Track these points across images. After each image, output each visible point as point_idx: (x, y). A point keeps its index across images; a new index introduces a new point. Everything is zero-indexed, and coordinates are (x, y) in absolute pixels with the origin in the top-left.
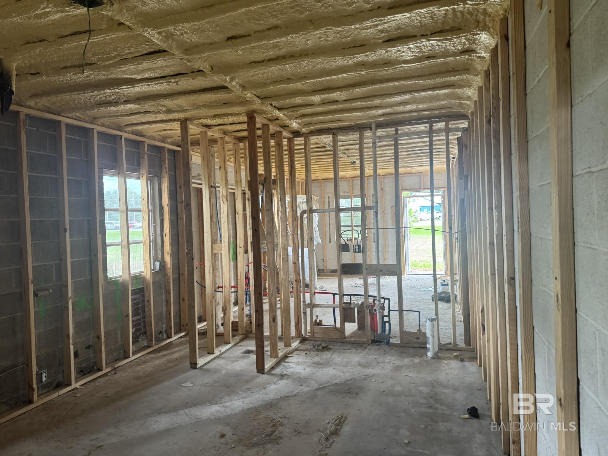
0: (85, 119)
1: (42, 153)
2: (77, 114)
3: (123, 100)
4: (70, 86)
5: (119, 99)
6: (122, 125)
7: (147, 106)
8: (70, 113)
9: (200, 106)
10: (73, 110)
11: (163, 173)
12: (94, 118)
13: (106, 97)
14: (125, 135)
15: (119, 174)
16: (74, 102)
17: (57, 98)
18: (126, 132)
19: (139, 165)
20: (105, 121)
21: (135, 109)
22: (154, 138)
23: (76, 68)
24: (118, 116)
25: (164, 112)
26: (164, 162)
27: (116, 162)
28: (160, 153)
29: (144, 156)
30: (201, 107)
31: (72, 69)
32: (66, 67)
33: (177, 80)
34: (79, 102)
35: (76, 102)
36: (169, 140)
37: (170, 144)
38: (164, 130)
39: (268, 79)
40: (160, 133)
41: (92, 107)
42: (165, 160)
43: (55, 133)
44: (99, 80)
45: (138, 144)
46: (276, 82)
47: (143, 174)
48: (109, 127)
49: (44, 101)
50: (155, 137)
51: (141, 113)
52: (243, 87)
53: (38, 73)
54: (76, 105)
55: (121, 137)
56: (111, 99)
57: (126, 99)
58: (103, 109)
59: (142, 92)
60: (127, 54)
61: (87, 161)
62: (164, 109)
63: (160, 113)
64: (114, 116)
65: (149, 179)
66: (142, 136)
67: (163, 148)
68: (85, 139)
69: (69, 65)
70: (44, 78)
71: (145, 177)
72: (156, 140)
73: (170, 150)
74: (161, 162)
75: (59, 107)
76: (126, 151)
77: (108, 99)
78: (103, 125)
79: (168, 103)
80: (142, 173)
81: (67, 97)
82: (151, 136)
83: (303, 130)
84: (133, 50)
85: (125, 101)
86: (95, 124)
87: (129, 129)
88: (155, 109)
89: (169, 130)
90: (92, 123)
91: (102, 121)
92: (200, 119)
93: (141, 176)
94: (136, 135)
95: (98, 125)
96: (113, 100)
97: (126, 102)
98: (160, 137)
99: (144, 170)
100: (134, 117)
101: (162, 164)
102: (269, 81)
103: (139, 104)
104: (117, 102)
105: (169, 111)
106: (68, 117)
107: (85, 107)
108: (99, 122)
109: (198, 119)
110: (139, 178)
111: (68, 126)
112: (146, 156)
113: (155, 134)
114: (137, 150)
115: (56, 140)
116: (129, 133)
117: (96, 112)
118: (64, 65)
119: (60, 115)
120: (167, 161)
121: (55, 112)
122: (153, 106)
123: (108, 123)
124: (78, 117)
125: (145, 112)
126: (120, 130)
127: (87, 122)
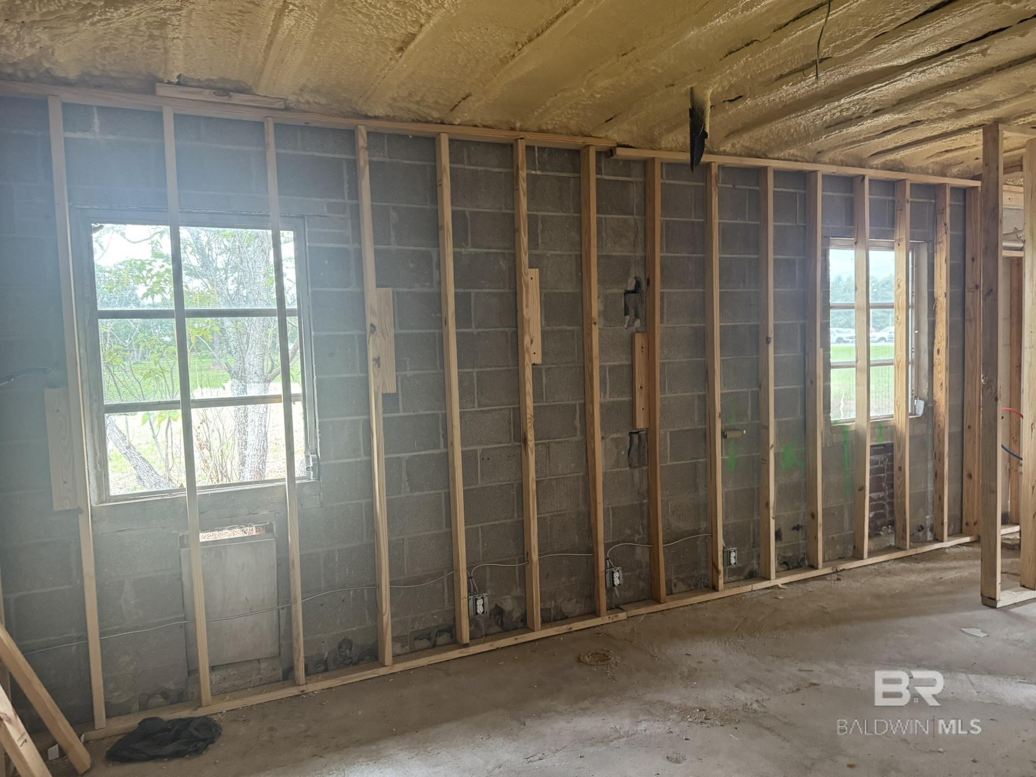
0: (803, 158)
1: (738, 221)
2: (791, 151)
3: (872, 111)
4: (785, 106)
5: (865, 109)
6: (865, 157)
7: (916, 113)
8: (782, 151)
10: (787, 144)
11: (940, 235)
12: (819, 152)
13: (842, 111)
14: (869, 173)
15: (856, 243)
16: (789, 131)
17: (763, 132)
18: (872, 168)
19: (893, 223)
20: (838, 154)
21: (893, 122)
22: (924, 171)
23: (797, 74)
24: (859, 141)
25: (951, 116)
26: (943, 213)
27: (852, 224)
28: (936, 197)
29: (904, 206)
31: (790, 78)
32: (781, 77)
33: (984, 47)
34: (796, 131)
35: (792, 130)
36: (955, 170)
37: (955, 177)
38: (947, 151)
40: (938, 159)
41: (818, 134)
42: (944, 208)
43: (758, 188)
44: (833, 85)
45: (892, 186)
47: (900, 240)
48: (843, 164)
49: (745, 140)
50: (927, 168)
51: (905, 126)
53: (741, 97)
54: (792, 135)
55: (863, 177)
56: (850, 113)
57: (878, 107)
58: (835, 135)
59: (910, 87)
60: (886, 24)
61: (805, 227)
62: (951, 110)
63: (941, 119)
64: (854, 142)
65: (913, 248)
66: (902, 170)
67: (942, 186)
68: (802, 191)
69: (787, 71)
70: (749, 102)
71: (903, 244)
72: (928, 174)
73: (954, 189)
74: (937, 212)
75: (766, 144)
76: (871, 200)
77: (844, 114)
78: (833, 162)
79: (960, 97)
80: (898, 238)
81: (778, 125)
82: (921, 167)
84: (899, 12)
85: (876, 111)
86: (820, 162)
87: (878, 161)
88: (933, 114)
89: (956, 149)
90: (815, 161)
91: (831, 154)
92: (1029, 114)
93: (896, 244)
94: (890, 170)
95: (825, 163)
96: (854, 113)
97: (877, 113)
98: (936, 167)
99: (903, 232)
100: (889, 137)
101: (939, 216)
103: (902, 112)
104: (861, 117)
105: (962, 112)
106: (778, 159)
107: (806, 136)
108: (826, 158)
109: (1025, 116)
110: (892, 248)
111: (778, 173)
112: (908, 206)
113: (925, 163)
114: (890, 198)
115: (759, 199)
116: (877, 168)
117: (824, 141)
118: (778, 74)
119: (766, 157)
120: (948, 210)
121: (759, 154)
122: (929, 108)
123: (842, 157)
124: (793, 155)
125: (912, 123)
126: (861, 166)
127: (807, 162)
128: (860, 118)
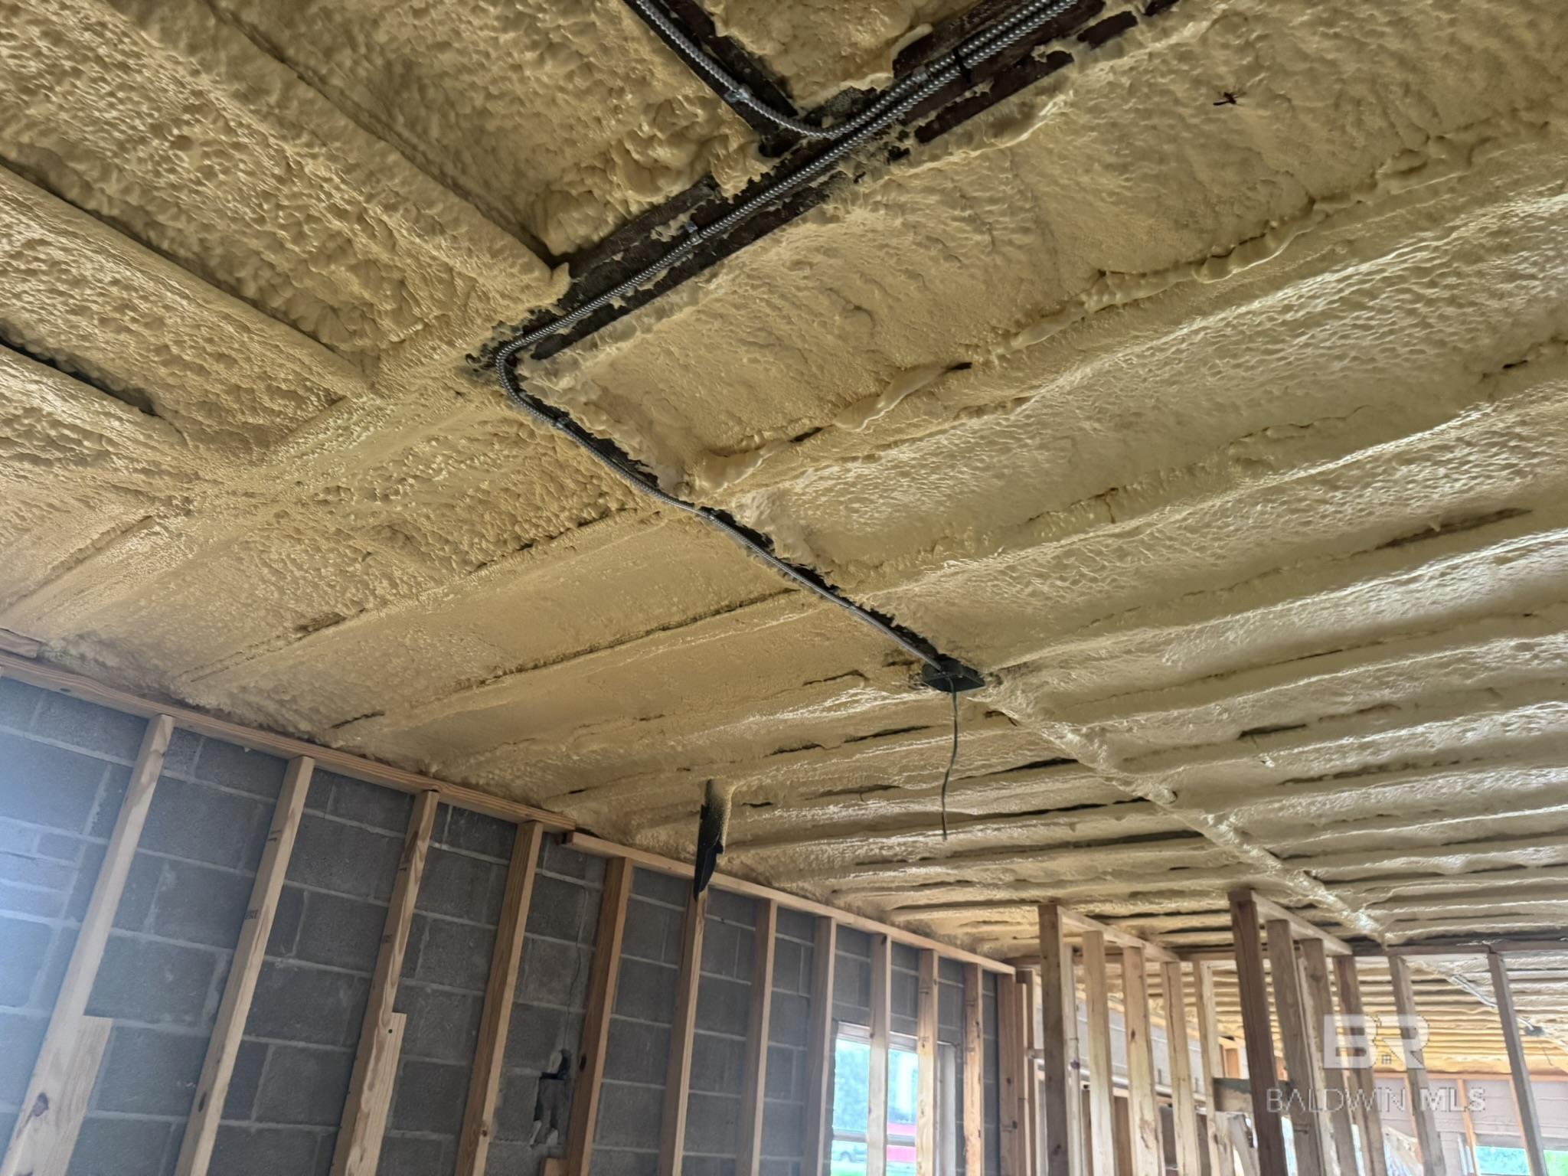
2: (806, 885)
3: (919, 857)
5: (911, 853)
6: (890, 908)
7: (969, 873)
8: (793, 881)
9: (1105, 873)
10: (801, 874)
11: (970, 1038)
12: (834, 892)
13: (881, 848)
14: (892, 933)
15: (872, 1036)
16: (808, 857)
17: (773, 852)
18: (893, 925)
19: (916, 1011)
20: (857, 899)
21: (938, 875)
22: (950, 941)
23: (851, 796)
24: (890, 889)
25: (1008, 886)
26: (974, 1006)
28: (964, 981)
29: (930, 988)
30: (1109, 877)
31: (843, 797)
32: (830, 793)
33: (1075, 820)
34: (817, 858)
35: (813, 859)
36: (986, 947)
37: (987, 956)
38: (985, 922)
39: (1320, 816)
40: (973, 930)
41: (845, 870)
42: (976, 999)
43: (756, 929)
44: (884, 817)
45: (912, 956)
46: (1341, 822)
47: (925, 1039)
48: (860, 912)
49: (748, 858)
50: (955, 937)
51: (949, 884)
52: (1244, 834)
53: (768, 804)
54: (810, 864)
55: (885, 937)
56: (891, 853)
57: (927, 855)
58: (867, 876)
59: (972, 841)
60: (976, 769)
62: (1009, 878)
63: (996, 886)
64: (883, 889)
65: (940, 1053)
66: (927, 935)
67: (971, 967)
68: (809, 944)
69: (840, 788)
70: (777, 813)
71: (930, 1047)
72: (955, 945)
73: (987, 973)
74: (968, 1004)
75: (772, 867)
76: (893, 972)
77: (884, 852)
78: (848, 909)
79: (1026, 866)
80: (922, 1034)
81: (800, 848)
82: (949, 936)
83: (1389, 935)
84: (994, 760)
85: (924, 859)
86: (833, 905)
87: (902, 918)
88: (987, 877)
89: (997, 922)
90: (827, 903)
91: (850, 898)
92: (1091, 902)
93: (919, 1045)
94: (914, 932)
95: (839, 908)
96: (896, 855)
97: (925, 861)
98: (966, 940)
99: (928, 1029)
101: (969, 1009)
102: (1323, 820)
103: (957, 868)
105: (1021, 883)
106: (784, 890)
107: (830, 869)
108: (841, 902)
109: (1087, 902)
110: (914, 1049)
111: (783, 910)
112: (936, 989)
113: (960, 932)
114: (912, 973)
115: (756, 946)
116: (899, 927)
117: (851, 879)
118: (827, 788)
119: (769, 885)
120: (980, 1002)
121: (761, 879)
122: (987, 870)
123: (860, 903)
124: (803, 889)
125: (959, 882)
126: (882, 920)
127: (819, 901)
128: (903, 862)
